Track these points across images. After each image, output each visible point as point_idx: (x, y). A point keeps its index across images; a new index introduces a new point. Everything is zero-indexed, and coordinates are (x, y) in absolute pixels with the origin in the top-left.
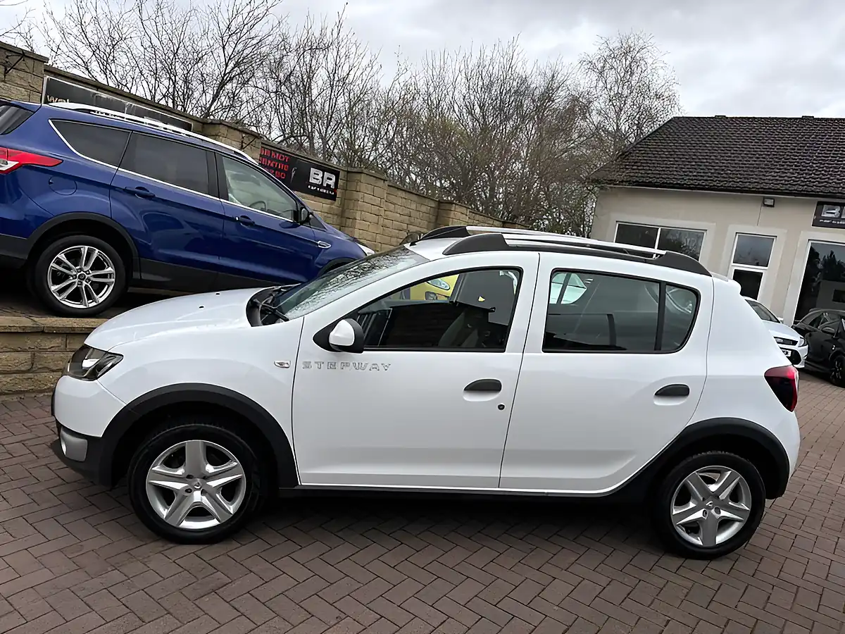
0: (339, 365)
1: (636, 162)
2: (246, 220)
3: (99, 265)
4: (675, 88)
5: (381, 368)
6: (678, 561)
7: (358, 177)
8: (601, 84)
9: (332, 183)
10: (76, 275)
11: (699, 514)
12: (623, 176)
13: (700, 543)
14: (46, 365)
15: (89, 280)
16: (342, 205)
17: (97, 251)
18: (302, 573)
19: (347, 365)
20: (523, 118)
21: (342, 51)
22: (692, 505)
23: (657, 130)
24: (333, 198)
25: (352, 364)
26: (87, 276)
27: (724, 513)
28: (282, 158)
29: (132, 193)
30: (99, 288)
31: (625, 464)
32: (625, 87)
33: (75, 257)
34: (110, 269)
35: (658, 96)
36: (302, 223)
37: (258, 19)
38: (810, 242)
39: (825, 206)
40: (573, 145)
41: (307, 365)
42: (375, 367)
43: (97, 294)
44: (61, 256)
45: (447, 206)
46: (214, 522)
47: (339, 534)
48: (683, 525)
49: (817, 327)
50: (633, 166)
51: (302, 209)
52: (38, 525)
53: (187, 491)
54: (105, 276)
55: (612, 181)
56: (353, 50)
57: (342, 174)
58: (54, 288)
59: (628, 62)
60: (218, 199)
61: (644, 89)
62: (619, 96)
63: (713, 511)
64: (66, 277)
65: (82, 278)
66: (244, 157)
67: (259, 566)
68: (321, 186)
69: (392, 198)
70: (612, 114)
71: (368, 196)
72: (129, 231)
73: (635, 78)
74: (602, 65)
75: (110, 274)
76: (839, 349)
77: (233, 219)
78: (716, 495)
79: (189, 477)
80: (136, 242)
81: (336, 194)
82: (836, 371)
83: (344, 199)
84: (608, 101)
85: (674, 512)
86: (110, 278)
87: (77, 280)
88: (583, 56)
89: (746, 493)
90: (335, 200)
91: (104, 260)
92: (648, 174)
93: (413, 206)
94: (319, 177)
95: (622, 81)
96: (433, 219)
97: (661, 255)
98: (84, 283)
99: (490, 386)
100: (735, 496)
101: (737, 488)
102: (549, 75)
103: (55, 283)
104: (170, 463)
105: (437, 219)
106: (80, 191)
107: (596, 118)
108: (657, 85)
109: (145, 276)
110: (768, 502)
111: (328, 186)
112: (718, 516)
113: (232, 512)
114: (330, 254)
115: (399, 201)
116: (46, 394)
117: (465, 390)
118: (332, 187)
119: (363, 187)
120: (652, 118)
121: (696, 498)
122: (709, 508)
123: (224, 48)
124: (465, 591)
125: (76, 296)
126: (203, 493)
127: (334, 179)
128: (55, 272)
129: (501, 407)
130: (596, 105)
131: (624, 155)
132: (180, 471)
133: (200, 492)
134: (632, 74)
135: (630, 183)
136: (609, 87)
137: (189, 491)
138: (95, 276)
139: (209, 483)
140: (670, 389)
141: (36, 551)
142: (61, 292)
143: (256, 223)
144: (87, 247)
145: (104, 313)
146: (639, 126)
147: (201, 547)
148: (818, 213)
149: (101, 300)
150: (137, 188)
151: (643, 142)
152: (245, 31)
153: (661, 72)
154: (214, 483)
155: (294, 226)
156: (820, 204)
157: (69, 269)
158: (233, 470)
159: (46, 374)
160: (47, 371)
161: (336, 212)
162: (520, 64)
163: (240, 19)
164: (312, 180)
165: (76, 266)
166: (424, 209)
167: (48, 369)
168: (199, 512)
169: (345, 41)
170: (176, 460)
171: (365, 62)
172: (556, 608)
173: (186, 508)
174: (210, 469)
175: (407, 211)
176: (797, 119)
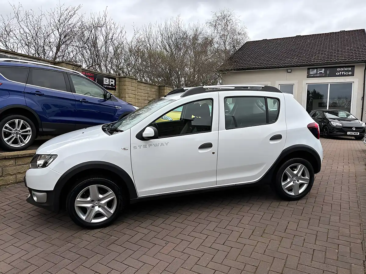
0: (147, 146)
1: (236, 61)
2: (84, 100)
3: (24, 127)
4: (245, 30)
5: (165, 144)
6: (287, 203)
7: (124, 79)
8: (216, 31)
9: (113, 83)
10: (14, 133)
11: (292, 183)
12: (232, 67)
13: (293, 194)
14: (8, 173)
15: (21, 134)
16: (119, 92)
17: (22, 121)
18: (146, 231)
19: (151, 145)
20: (187, 48)
21: (108, 27)
22: (289, 180)
23: (241, 47)
24: (115, 89)
25: (153, 145)
26: (19, 132)
27: (300, 181)
28: (91, 74)
29: (34, 94)
30: (25, 137)
31: (263, 168)
32: (226, 31)
33: (13, 125)
34: (29, 128)
35: (239, 34)
36: (108, 99)
37: (71, 16)
38: (307, 84)
39: (310, 69)
40: (209, 57)
41: (135, 147)
42: (162, 144)
43: (25, 140)
44: (7, 125)
45: (162, 88)
46: (105, 218)
47: (156, 215)
48: (286, 189)
49: (315, 117)
50: (235, 63)
51: (107, 93)
52: (28, 233)
53: (92, 207)
54: (27, 132)
55: (227, 70)
56: (113, 26)
57: (117, 79)
58: (5, 139)
59: (225, 21)
60: (71, 93)
61: (234, 32)
62: (224, 35)
63: (296, 181)
64: (10, 134)
65: (17, 134)
66: (79, 74)
67: (128, 232)
68: (109, 85)
69: (140, 87)
70: (222, 43)
71: (130, 87)
72: (35, 111)
73: (229, 28)
74: (215, 23)
75: (29, 130)
76: (325, 124)
77: (79, 101)
78: (297, 175)
79: (92, 201)
80: (39, 116)
81: (115, 88)
82: (325, 133)
83: (119, 89)
84: (220, 38)
85: (283, 184)
86: (29, 132)
87: (15, 135)
88: (207, 20)
89: (307, 172)
90: (116, 90)
91: (26, 125)
92: (241, 65)
93: (149, 89)
94: (108, 81)
95: (225, 29)
96: (157, 94)
97: (263, 87)
98: (18, 136)
99: (208, 146)
100: (303, 174)
101: (303, 171)
102: (195, 29)
103: (6, 137)
104: (83, 196)
105: (159, 94)
106: (11, 96)
107: (216, 46)
108: (238, 29)
109: (45, 130)
110: (315, 175)
111: (112, 84)
112: (298, 183)
113: (112, 213)
114: (121, 111)
115: (142, 88)
116: (10, 185)
117: (199, 148)
118: (114, 85)
119: (127, 83)
120: (238, 43)
121: (290, 177)
122: (295, 180)
123: (58, 30)
124: (212, 226)
125: (15, 142)
126: (99, 207)
127: (114, 81)
128: (5, 132)
129: (213, 153)
130: (215, 40)
131: (231, 58)
132: (89, 199)
133: (98, 206)
134: (228, 26)
135: (235, 70)
136: (219, 32)
137: (93, 207)
138: (22, 132)
139: (101, 202)
140: (274, 137)
141: (32, 242)
142: (8, 141)
143: (89, 101)
144: (17, 120)
145: (29, 148)
146: (234, 47)
147: (101, 229)
148: (308, 73)
149: (27, 142)
150: (36, 92)
151: (236, 53)
152: (66, 22)
153: (239, 24)
154: (103, 202)
155: (105, 101)
156: (309, 69)
157: (11, 130)
158: (111, 195)
159: (9, 177)
160: (9, 175)
161: (117, 96)
162: (182, 26)
163: (63, 17)
164: (105, 83)
165: (14, 129)
166: (153, 90)
167: (9, 174)
168: (99, 215)
169: (109, 23)
170: (86, 195)
171: (119, 31)
172: (247, 225)
173: (93, 214)
174: (101, 196)
175: (147, 92)
176: (294, 37)
